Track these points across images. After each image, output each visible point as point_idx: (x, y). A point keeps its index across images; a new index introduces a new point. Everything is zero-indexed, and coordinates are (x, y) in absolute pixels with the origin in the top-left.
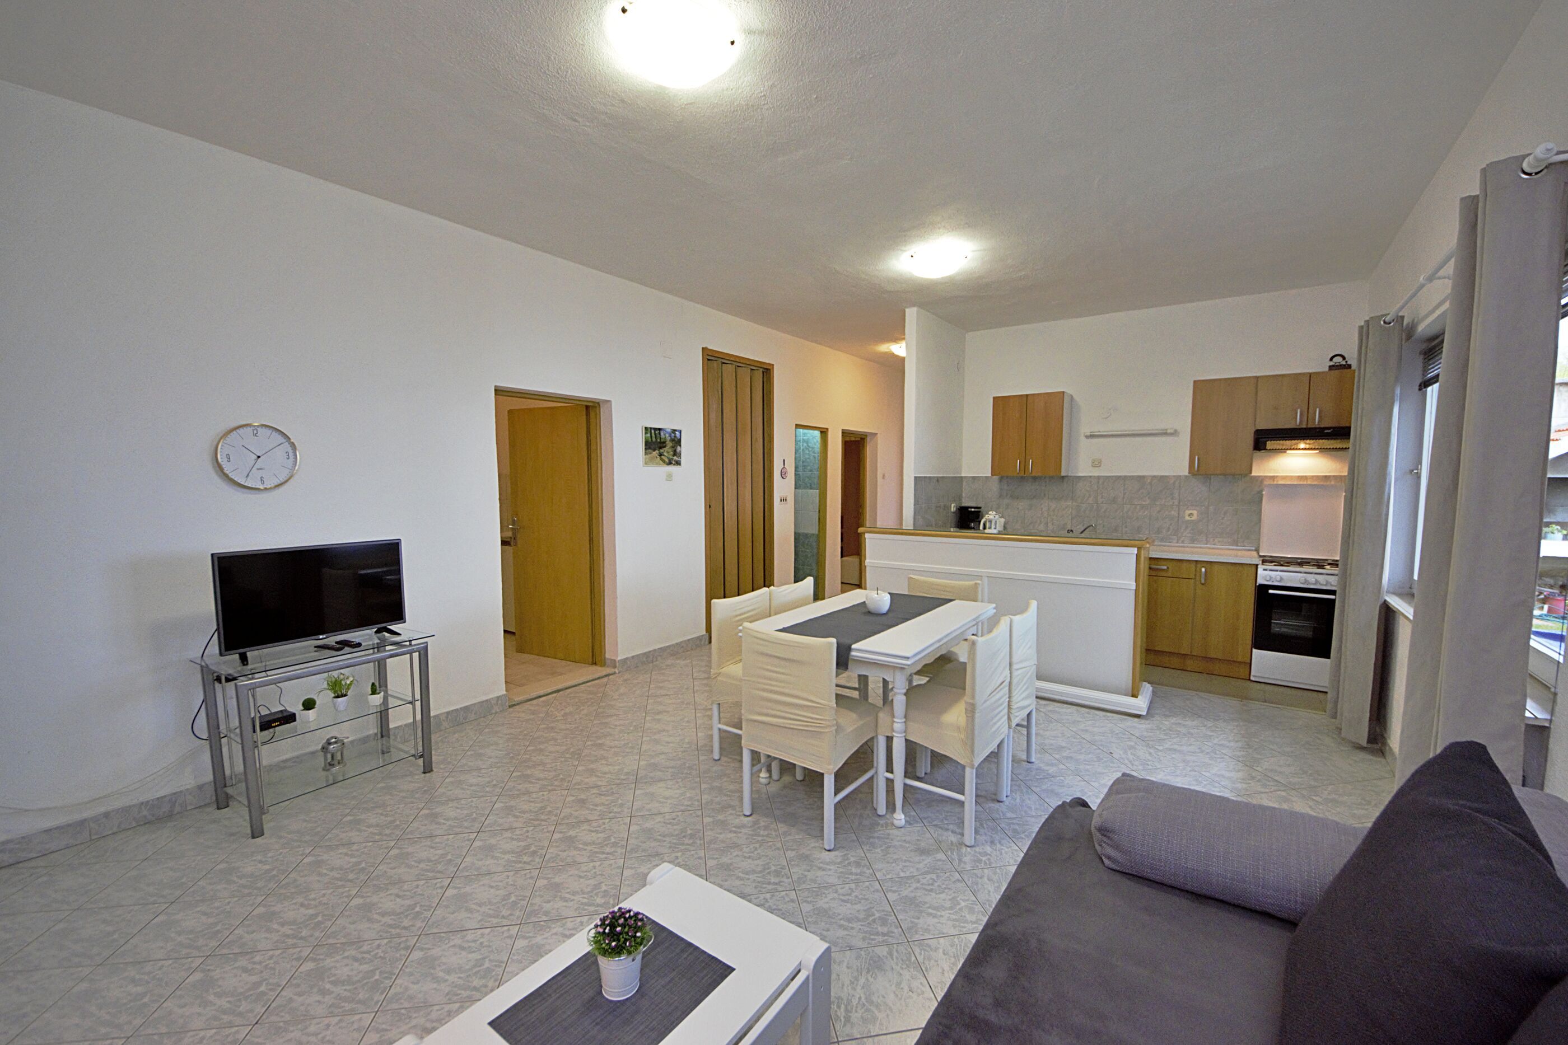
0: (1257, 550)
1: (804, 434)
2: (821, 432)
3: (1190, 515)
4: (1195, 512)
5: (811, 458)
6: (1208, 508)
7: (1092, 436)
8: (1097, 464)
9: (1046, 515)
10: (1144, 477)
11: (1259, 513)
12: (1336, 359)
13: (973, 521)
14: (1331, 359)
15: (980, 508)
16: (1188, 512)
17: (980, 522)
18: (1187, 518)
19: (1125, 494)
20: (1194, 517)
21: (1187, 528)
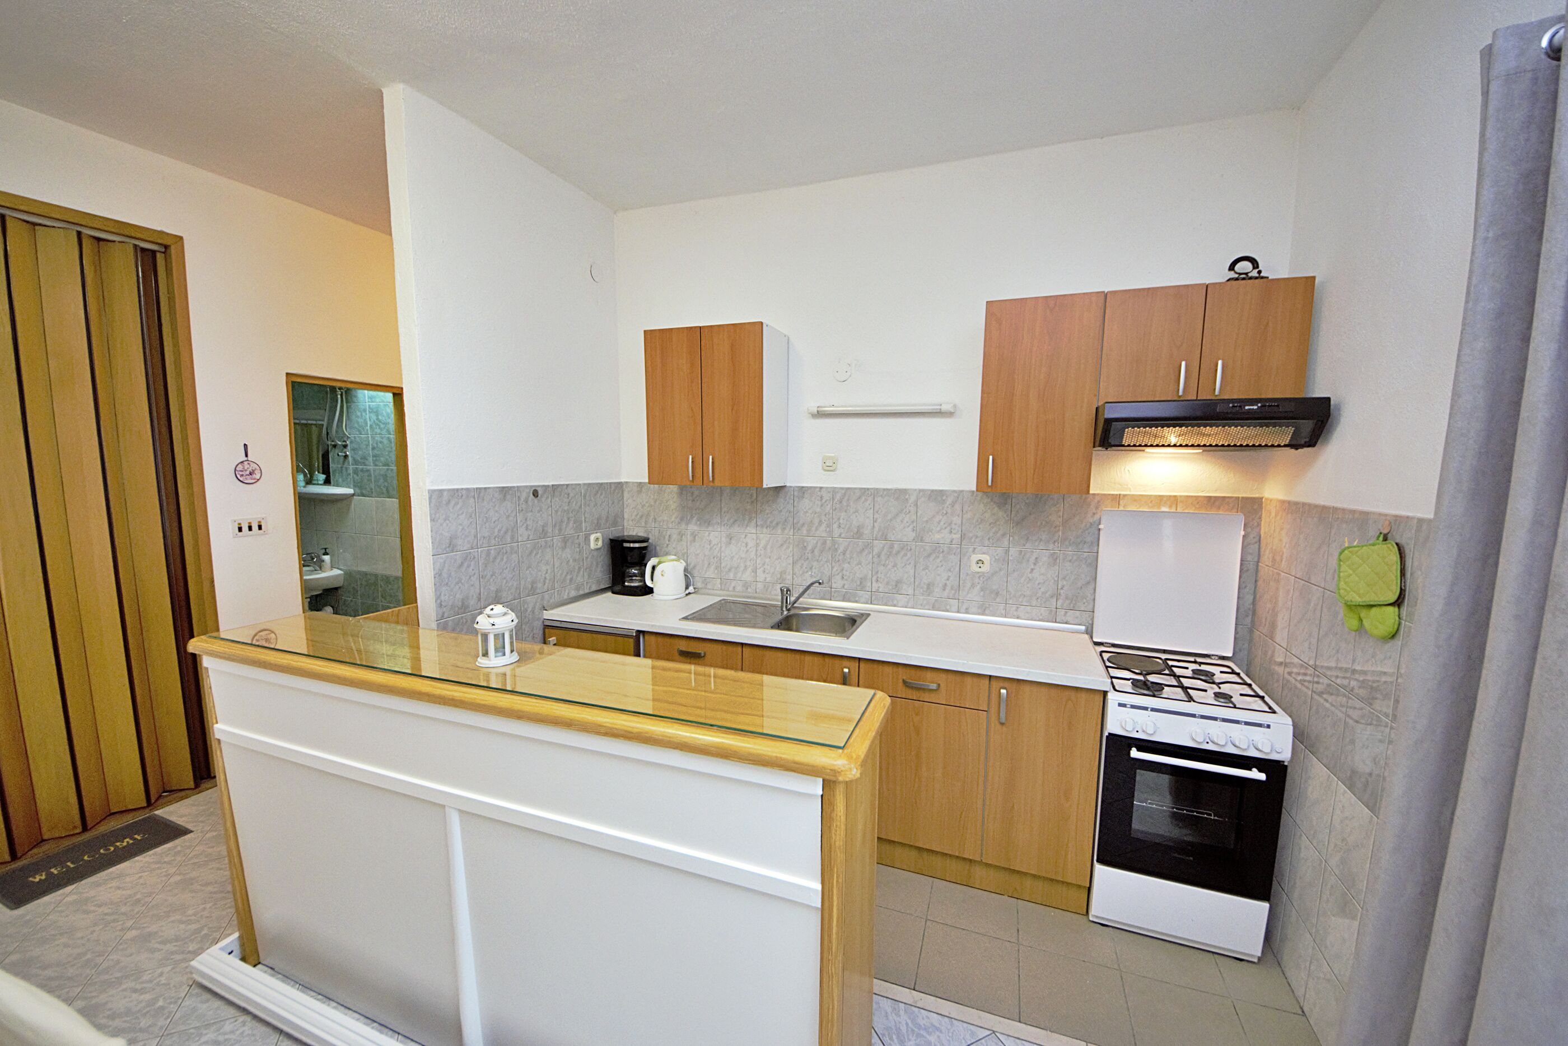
0: (1089, 632)
1: (371, 398)
2: (394, 394)
3: (980, 561)
4: (985, 558)
5: (385, 441)
6: (1007, 552)
7: (820, 414)
8: (830, 466)
9: (753, 555)
10: (904, 491)
11: (1094, 565)
12: (1238, 267)
13: (633, 565)
14: (1232, 268)
15: (645, 540)
16: (975, 557)
17: (645, 565)
18: (975, 568)
19: (875, 521)
20: (986, 568)
21: (973, 586)
